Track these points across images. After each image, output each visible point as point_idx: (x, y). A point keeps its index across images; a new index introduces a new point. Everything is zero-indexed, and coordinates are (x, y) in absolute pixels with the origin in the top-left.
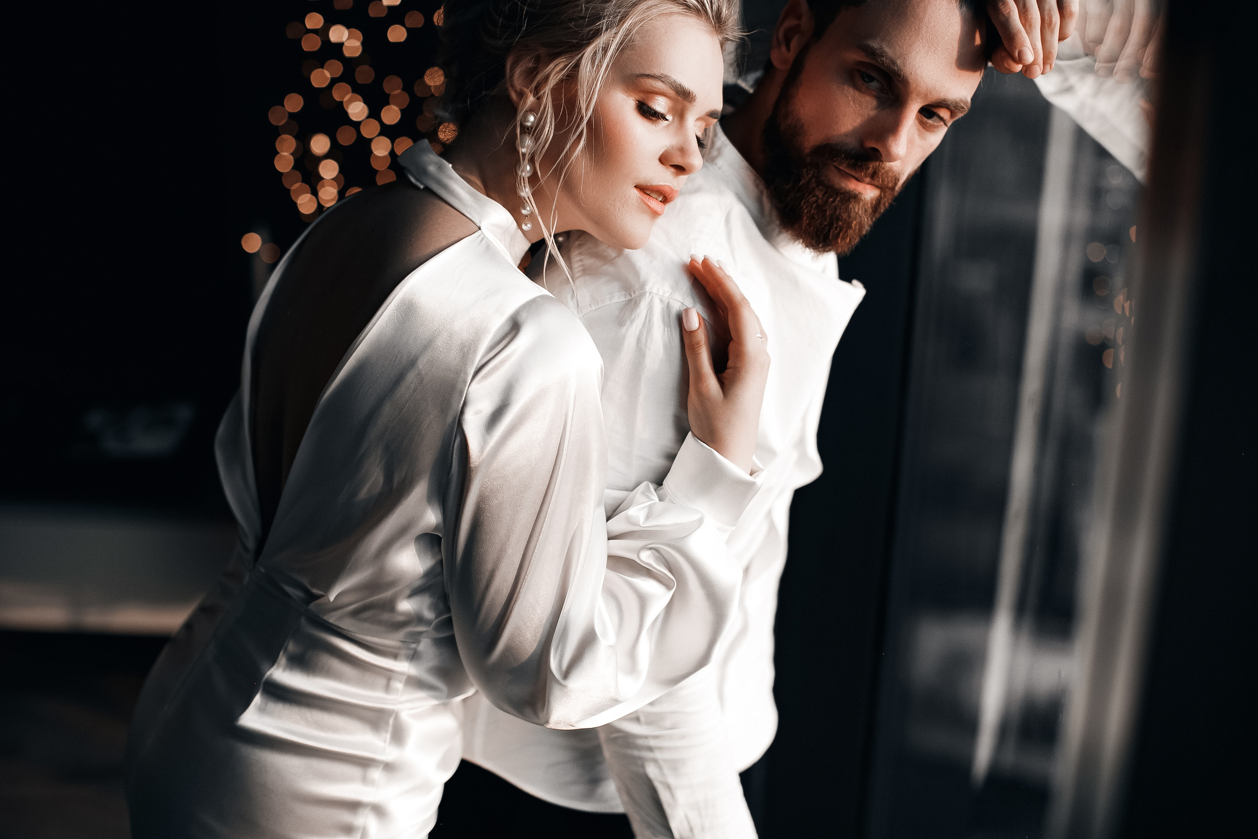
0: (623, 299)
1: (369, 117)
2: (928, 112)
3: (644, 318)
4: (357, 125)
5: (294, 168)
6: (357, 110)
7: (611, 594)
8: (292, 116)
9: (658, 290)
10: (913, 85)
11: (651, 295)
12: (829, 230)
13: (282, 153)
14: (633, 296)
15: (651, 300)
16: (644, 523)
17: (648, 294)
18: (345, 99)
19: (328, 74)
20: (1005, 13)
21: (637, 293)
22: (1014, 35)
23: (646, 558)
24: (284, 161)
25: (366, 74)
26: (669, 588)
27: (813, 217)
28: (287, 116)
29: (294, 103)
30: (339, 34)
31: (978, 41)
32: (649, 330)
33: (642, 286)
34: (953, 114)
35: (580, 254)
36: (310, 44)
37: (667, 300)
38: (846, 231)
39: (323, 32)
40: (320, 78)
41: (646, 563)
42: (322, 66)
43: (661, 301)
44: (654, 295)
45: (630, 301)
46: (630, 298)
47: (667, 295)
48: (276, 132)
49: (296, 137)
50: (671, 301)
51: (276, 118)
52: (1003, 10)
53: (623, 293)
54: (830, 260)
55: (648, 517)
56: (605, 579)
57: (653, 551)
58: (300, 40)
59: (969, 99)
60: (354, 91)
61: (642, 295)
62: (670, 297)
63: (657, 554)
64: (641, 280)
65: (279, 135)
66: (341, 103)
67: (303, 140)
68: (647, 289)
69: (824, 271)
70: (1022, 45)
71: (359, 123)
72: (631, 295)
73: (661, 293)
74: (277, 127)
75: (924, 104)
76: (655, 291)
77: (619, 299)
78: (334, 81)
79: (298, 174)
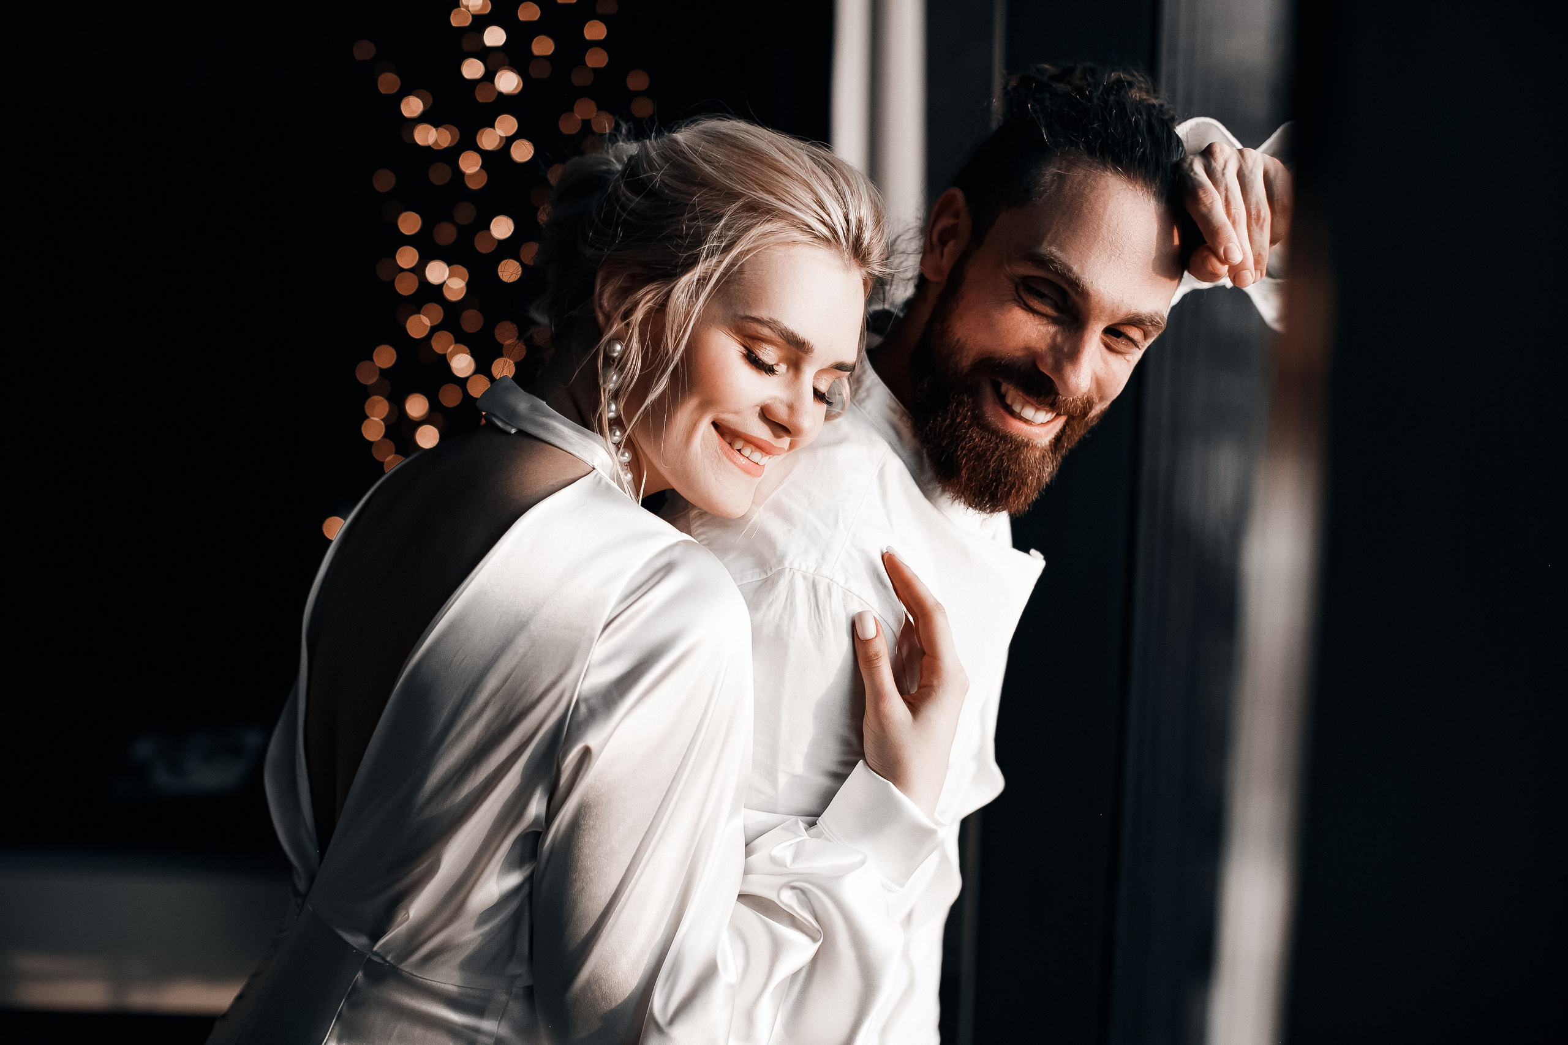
0: (757, 578)
1: (476, 372)
2: (1115, 332)
3: (784, 601)
4: (462, 382)
5: (385, 436)
6: (462, 363)
7: (739, 934)
8: (383, 372)
9: (800, 565)
10: (1094, 299)
11: (792, 572)
12: (997, 487)
13: (372, 418)
14: (769, 574)
15: (792, 577)
16: (791, 865)
17: (787, 570)
18: (449, 350)
19: (426, 321)
20: (1208, 203)
21: (774, 570)
22: (1218, 229)
23: (788, 899)
24: (374, 429)
25: (472, 321)
26: (814, 940)
27: (974, 470)
28: (378, 373)
29: (385, 357)
30: (437, 272)
31: (1176, 241)
32: (792, 615)
33: (781, 560)
34: (1146, 336)
35: (702, 525)
36: (406, 286)
37: (812, 577)
38: (1020, 489)
39: (419, 270)
40: (419, 325)
41: (786, 905)
42: (418, 312)
43: (805, 578)
44: (795, 571)
45: (766, 580)
46: (765, 577)
47: (812, 571)
48: (365, 393)
49: (388, 398)
50: (817, 577)
51: (366, 375)
52: (1204, 199)
53: (757, 570)
54: (1001, 521)
55: (796, 857)
56: (733, 916)
57: (798, 891)
58: (393, 282)
59: (1166, 313)
60: (458, 341)
61: (781, 572)
62: (815, 573)
63: (802, 896)
64: (779, 553)
65: (369, 396)
66: (444, 356)
67: (397, 402)
68: (787, 564)
69: (994, 538)
70: (1229, 241)
71: (466, 379)
72: (767, 574)
73: (803, 568)
74: (365, 386)
75: (1110, 324)
76: (796, 566)
77: (752, 578)
78: (434, 330)
79: (391, 445)
